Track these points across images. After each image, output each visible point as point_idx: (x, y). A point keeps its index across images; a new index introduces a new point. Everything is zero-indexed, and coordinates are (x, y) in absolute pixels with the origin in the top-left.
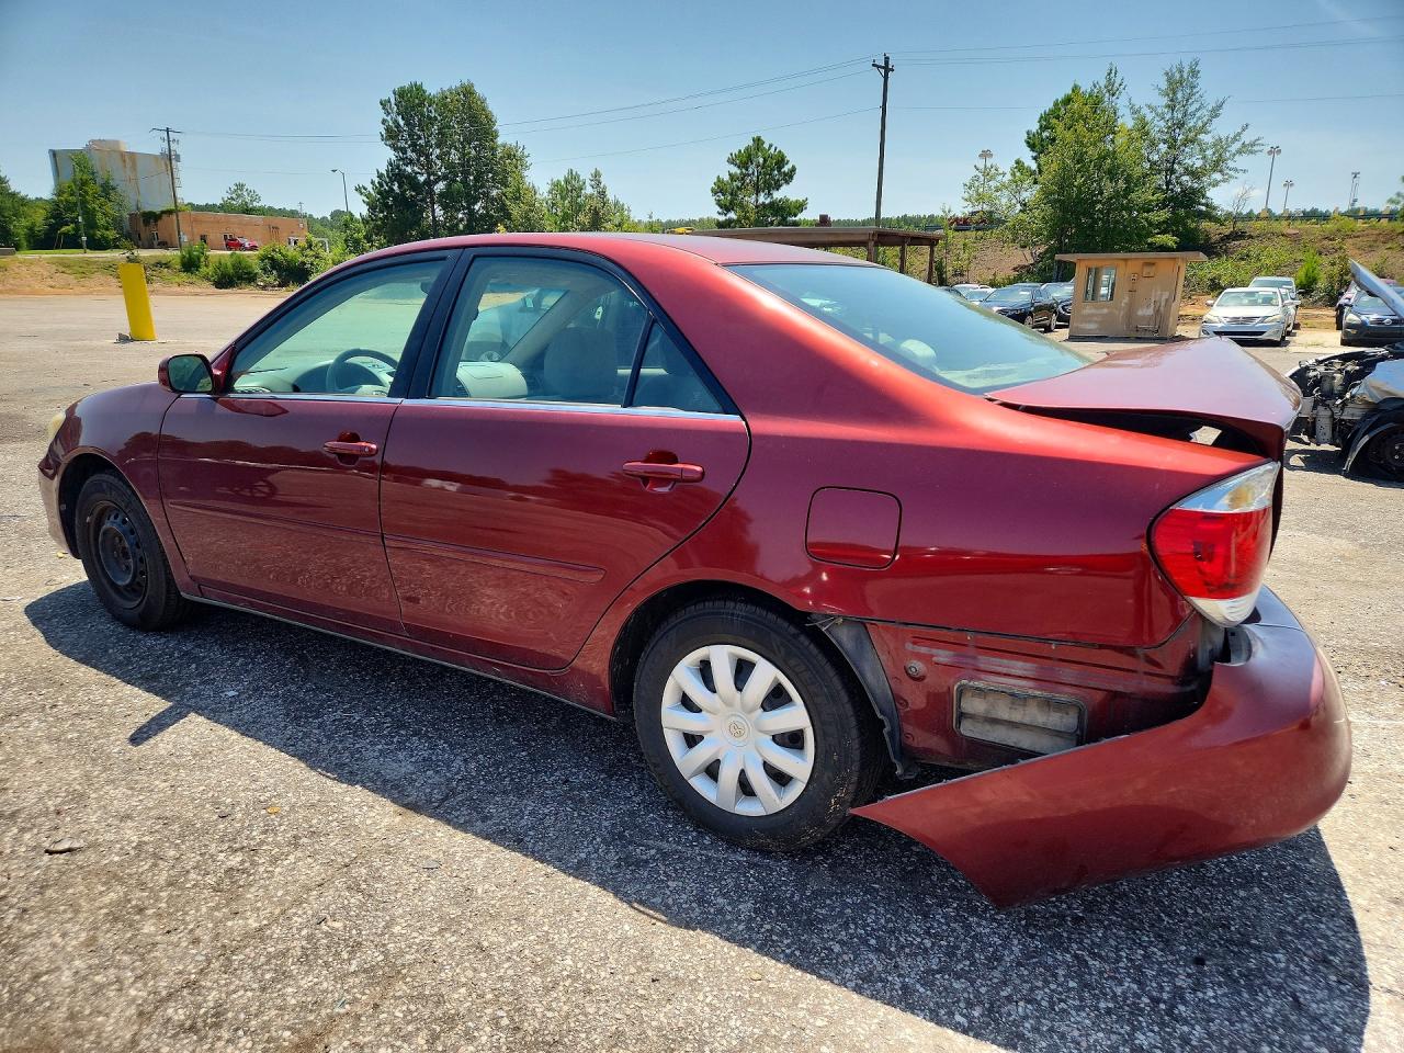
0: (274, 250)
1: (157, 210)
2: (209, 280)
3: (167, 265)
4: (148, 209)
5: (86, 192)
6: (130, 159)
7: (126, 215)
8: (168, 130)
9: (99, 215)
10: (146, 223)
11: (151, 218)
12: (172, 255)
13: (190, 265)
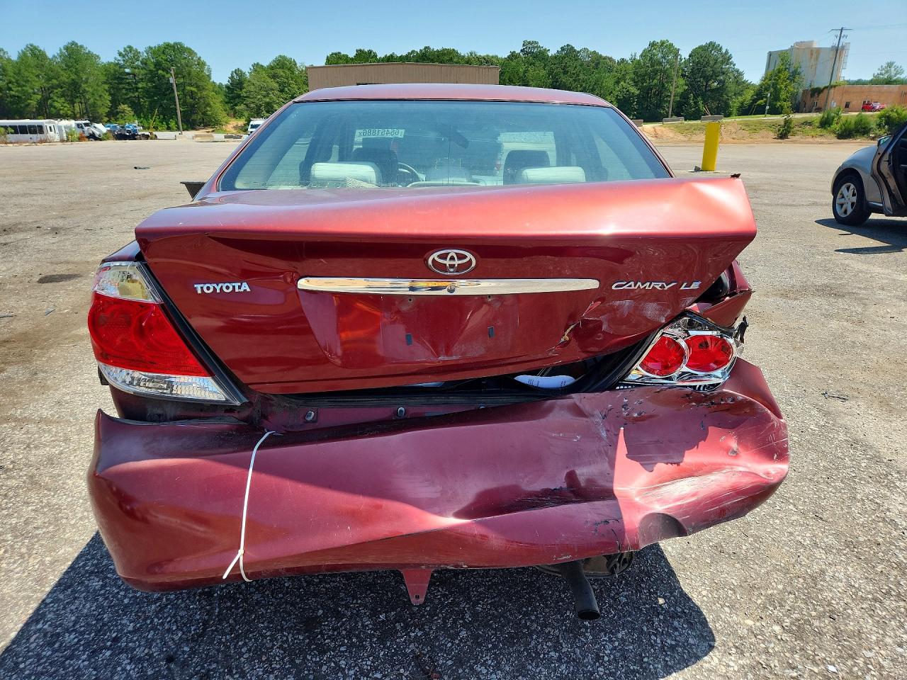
0: (892, 111)
1: (822, 86)
2: (834, 133)
3: (810, 124)
4: (815, 86)
5: (779, 78)
6: (815, 53)
7: (801, 91)
8: (842, 30)
9: (783, 92)
10: (812, 95)
11: (817, 92)
12: (815, 116)
13: (825, 123)
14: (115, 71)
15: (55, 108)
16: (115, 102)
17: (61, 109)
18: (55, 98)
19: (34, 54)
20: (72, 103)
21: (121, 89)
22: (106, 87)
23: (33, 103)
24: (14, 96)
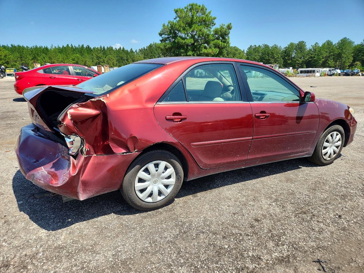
14: (359, 48)
15: (328, 63)
16: (354, 61)
17: (330, 64)
18: (330, 60)
19: (328, 44)
20: (336, 61)
21: (359, 55)
22: (352, 55)
23: (321, 62)
24: (315, 60)
